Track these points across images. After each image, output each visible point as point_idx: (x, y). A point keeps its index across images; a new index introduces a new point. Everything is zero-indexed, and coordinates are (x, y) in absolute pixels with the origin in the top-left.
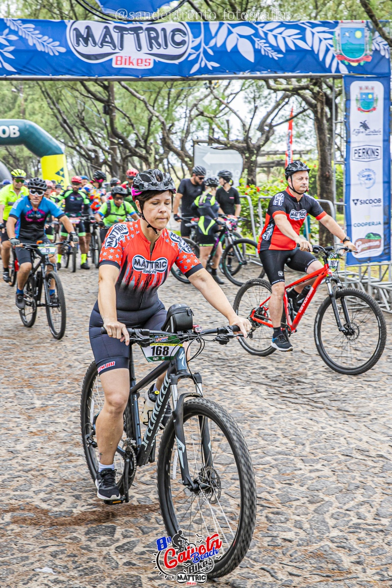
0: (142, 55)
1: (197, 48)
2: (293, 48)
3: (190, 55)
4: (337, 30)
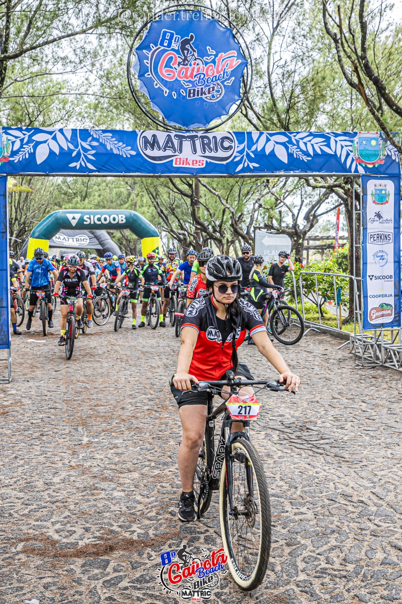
0: (197, 157)
1: (241, 152)
2: (320, 153)
3: (235, 157)
4: (356, 139)
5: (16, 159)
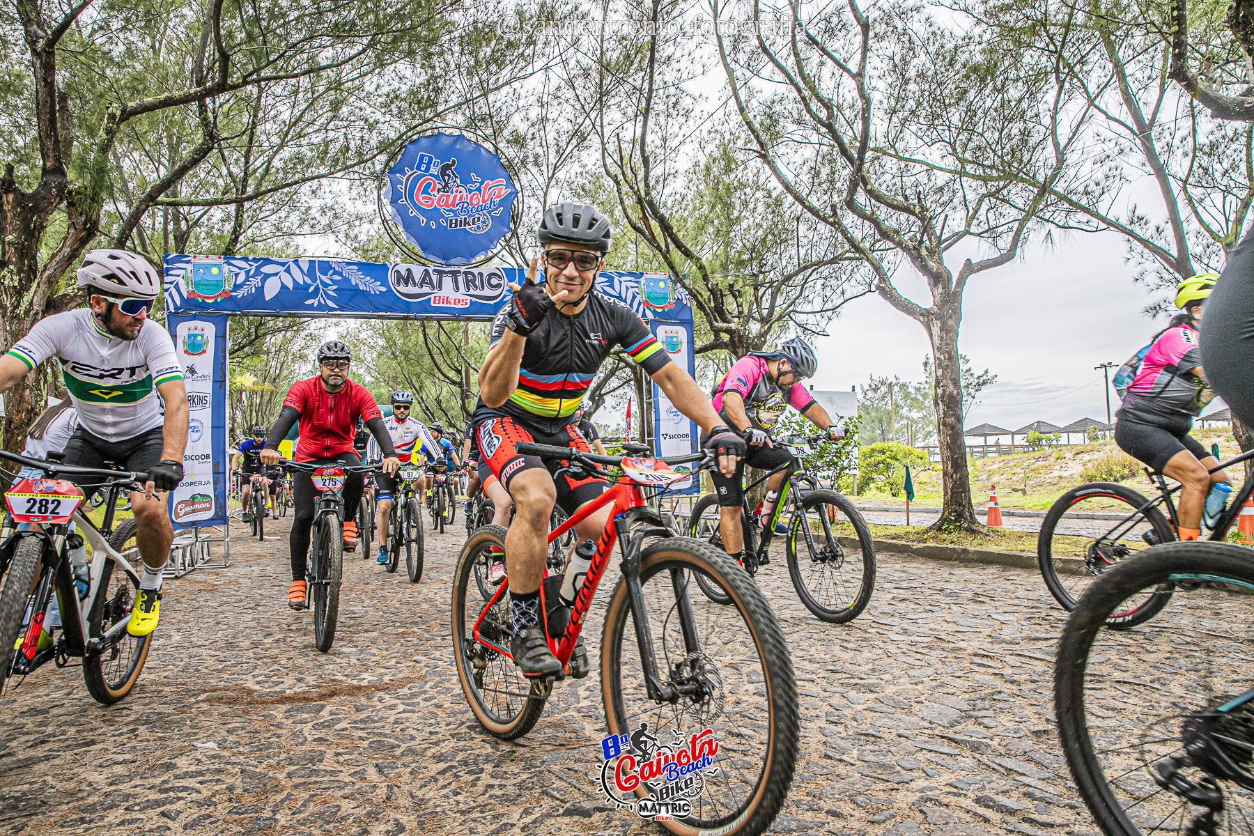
0: (459, 296)
4: (642, 280)
5: (239, 294)
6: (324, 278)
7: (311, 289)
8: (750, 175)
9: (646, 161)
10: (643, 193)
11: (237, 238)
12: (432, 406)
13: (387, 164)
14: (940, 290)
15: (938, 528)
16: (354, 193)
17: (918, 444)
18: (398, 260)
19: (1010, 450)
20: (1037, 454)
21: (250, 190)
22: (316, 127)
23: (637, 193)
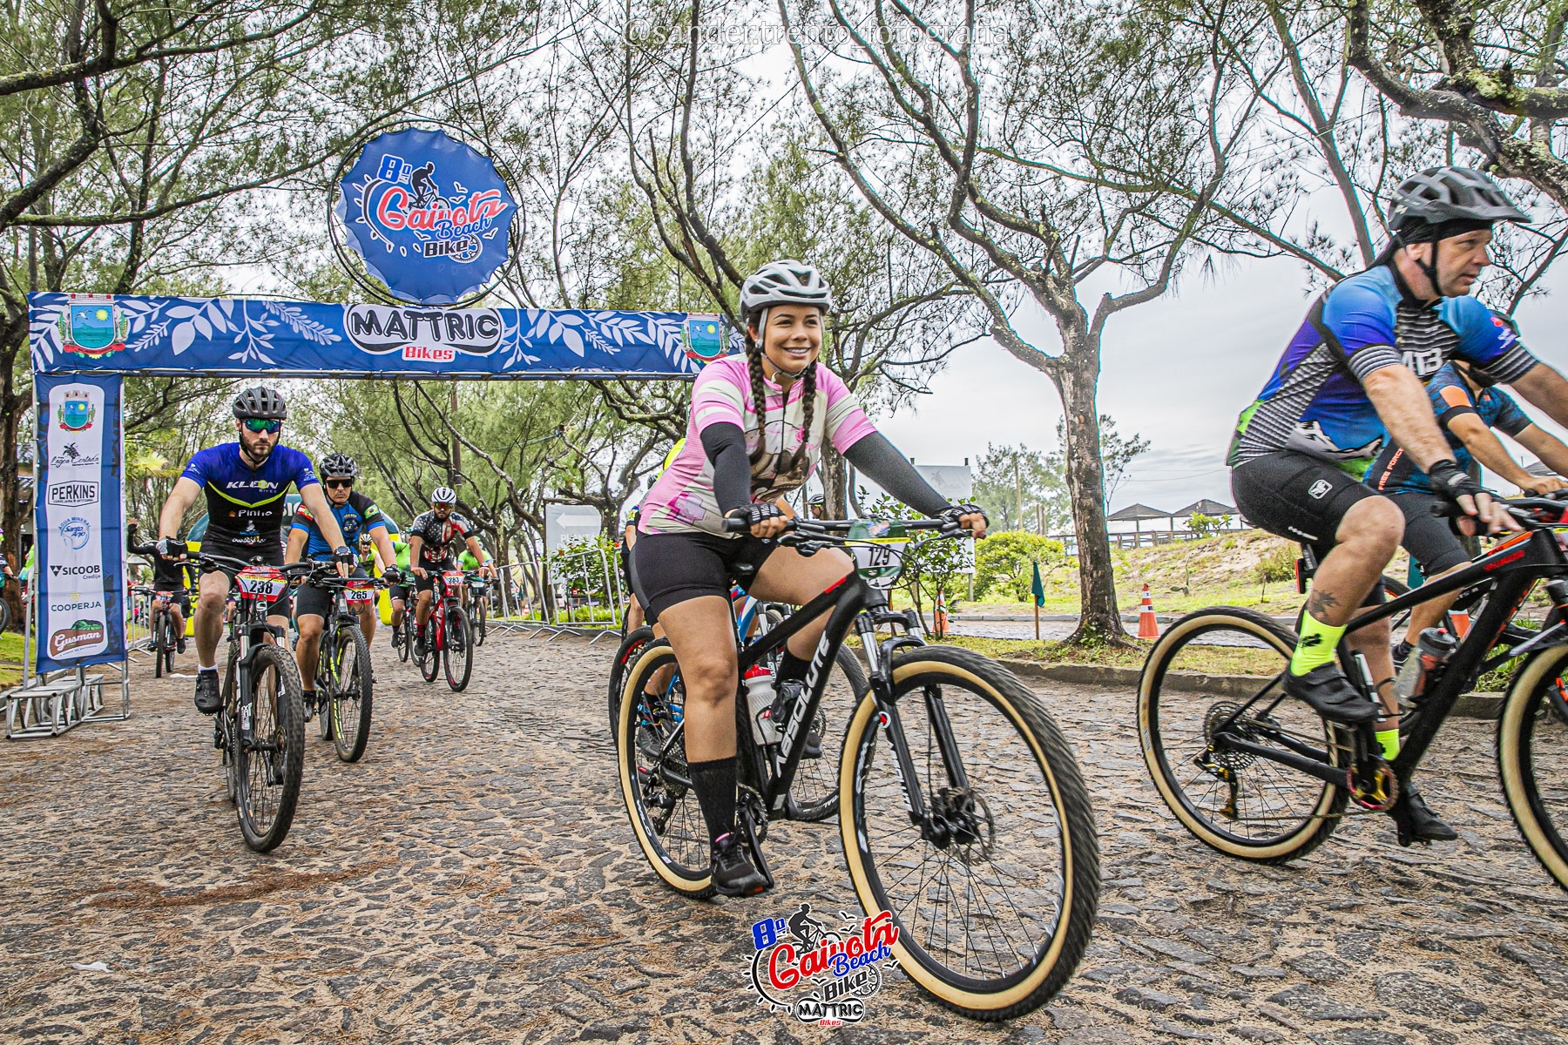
0: (441, 346)
1: (511, 339)
2: (633, 342)
3: (502, 347)
4: (686, 323)
5: (138, 346)
6: (255, 324)
7: (238, 339)
8: (827, 183)
9: (688, 166)
10: (684, 207)
11: (134, 270)
12: (409, 493)
13: (341, 168)
14: (1072, 333)
15: (1075, 641)
16: (297, 208)
17: (1051, 532)
18: (359, 297)
19: (1169, 538)
20: (1202, 543)
21: (152, 204)
22: (243, 120)
23: (677, 208)
